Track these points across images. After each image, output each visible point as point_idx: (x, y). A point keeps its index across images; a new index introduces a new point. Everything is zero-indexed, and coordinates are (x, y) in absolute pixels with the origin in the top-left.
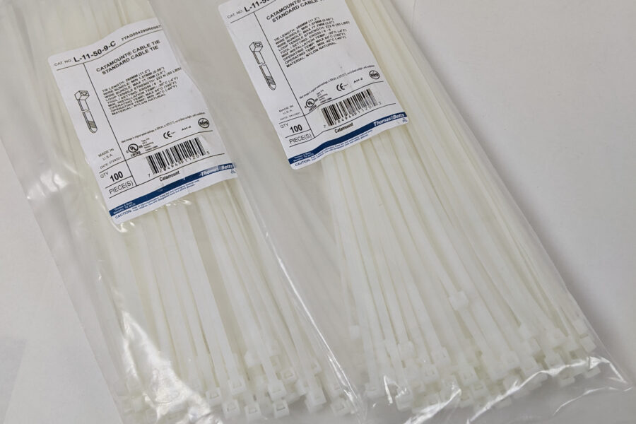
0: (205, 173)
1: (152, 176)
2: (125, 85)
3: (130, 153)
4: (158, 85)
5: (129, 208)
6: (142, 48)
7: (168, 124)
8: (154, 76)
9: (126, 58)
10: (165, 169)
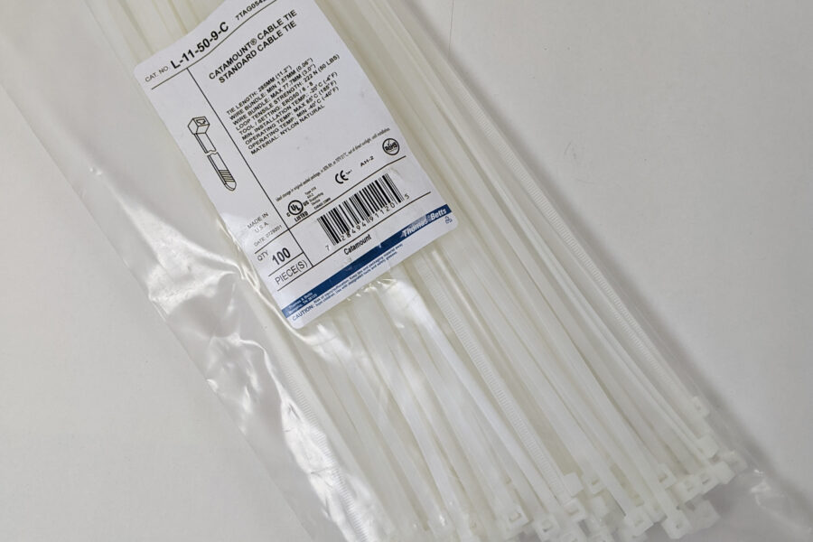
0: (409, 231)
1: (332, 248)
2: (259, 99)
3: (293, 217)
4: (308, 90)
5: (309, 302)
6: (271, 29)
7: (338, 159)
8: (299, 77)
9: (250, 50)
10: (349, 235)
